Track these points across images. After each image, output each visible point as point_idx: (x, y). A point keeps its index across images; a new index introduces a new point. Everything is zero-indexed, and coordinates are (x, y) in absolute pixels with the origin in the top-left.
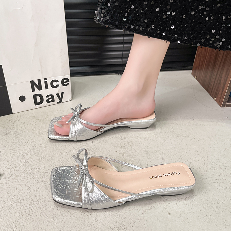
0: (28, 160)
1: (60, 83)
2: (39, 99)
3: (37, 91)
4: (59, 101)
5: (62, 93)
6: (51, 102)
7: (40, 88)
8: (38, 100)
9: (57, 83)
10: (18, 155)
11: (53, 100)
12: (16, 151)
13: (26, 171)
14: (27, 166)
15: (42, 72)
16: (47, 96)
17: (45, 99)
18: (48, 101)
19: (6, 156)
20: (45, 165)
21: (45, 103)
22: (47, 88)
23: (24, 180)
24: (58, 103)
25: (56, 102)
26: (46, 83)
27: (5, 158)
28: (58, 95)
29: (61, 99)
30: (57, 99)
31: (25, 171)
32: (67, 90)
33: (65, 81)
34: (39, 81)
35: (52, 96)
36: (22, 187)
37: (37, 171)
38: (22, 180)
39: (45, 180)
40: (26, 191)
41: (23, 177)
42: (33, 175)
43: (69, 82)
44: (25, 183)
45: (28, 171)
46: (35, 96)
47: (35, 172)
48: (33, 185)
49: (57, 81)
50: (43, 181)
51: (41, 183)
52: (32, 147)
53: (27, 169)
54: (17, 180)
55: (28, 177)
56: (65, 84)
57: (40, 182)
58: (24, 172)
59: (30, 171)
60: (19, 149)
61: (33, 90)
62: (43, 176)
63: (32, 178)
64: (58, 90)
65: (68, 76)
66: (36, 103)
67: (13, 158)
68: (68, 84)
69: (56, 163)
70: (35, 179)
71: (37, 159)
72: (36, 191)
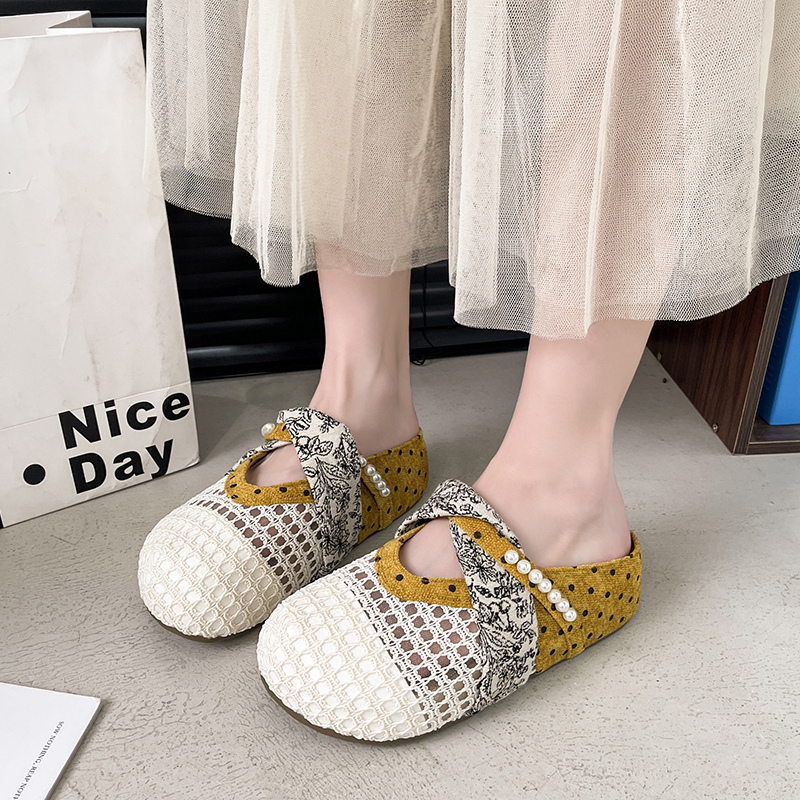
0: (131, 675)
1: (157, 411)
2: (89, 471)
3: (83, 446)
4: (156, 469)
5: (168, 445)
6: (130, 475)
7: (92, 434)
8: (86, 474)
9: (150, 413)
10: (97, 657)
11: (138, 470)
12: (89, 646)
13: (127, 710)
14: (132, 694)
15: (97, 383)
16: (118, 459)
17: (111, 468)
18: (120, 474)
19: (58, 664)
20: (191, 687)
21: (111, 482)
22: (115, 430)
23: (123, 741)
24: (155, 476)
25: (147, 476)
26: (112, 417)
27: (55, 672)
28: (153, 450)
29: (163, 462)
30: (150, 466)
31: (124, 712)
32: (183, 434)
33: (176, 402)
34: (89, 411)
35: (135, 457)
36: (118, 765)
37: (164, 709)
38: (118, 741)
39: (192, 741)
40: (134, 778)
41: (122, 734)
42: (151, 723)
43: (188, 403)
44: (130, 751)
45: (134, 711)
46: (76, 464)
47: (157, 714)
48: (155, 756)
49: (147, 406)
50: (186, 742)
51: (180, 750)
52: (141, 629)
53: (130, 707)
54: (101, 745)
55: (135, 731)
56: (176, 412)
57: (178, 747)
58: (124, 715)
59: (143, 712)
60: (99, 636)
61: (70, 443)
62: (186, 727)
63: (150, 734)
64: (153, 437)
65: (185, 387)
66: (81, 485)
67: (83, 670)
68: (184, 413)
69: (226, 679)
70: (160, 737)
71: (162, 668)
72: (165, 777)
